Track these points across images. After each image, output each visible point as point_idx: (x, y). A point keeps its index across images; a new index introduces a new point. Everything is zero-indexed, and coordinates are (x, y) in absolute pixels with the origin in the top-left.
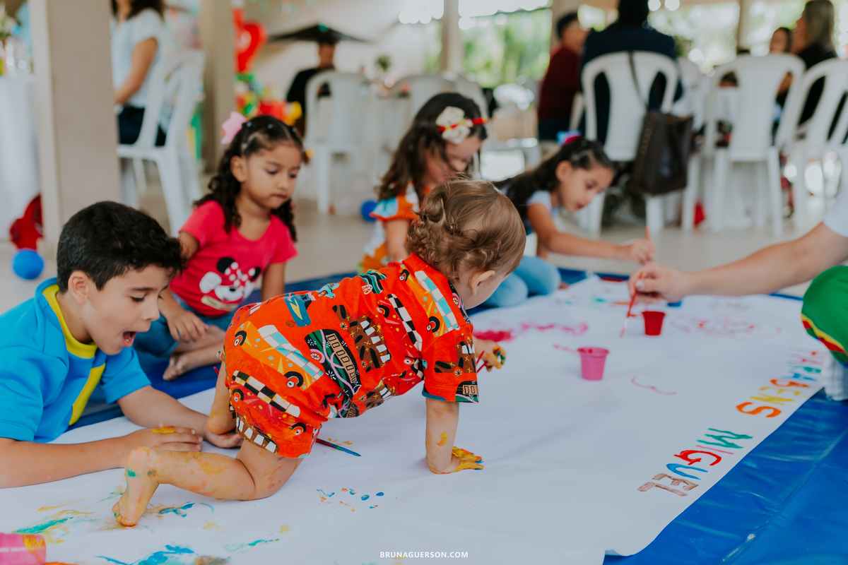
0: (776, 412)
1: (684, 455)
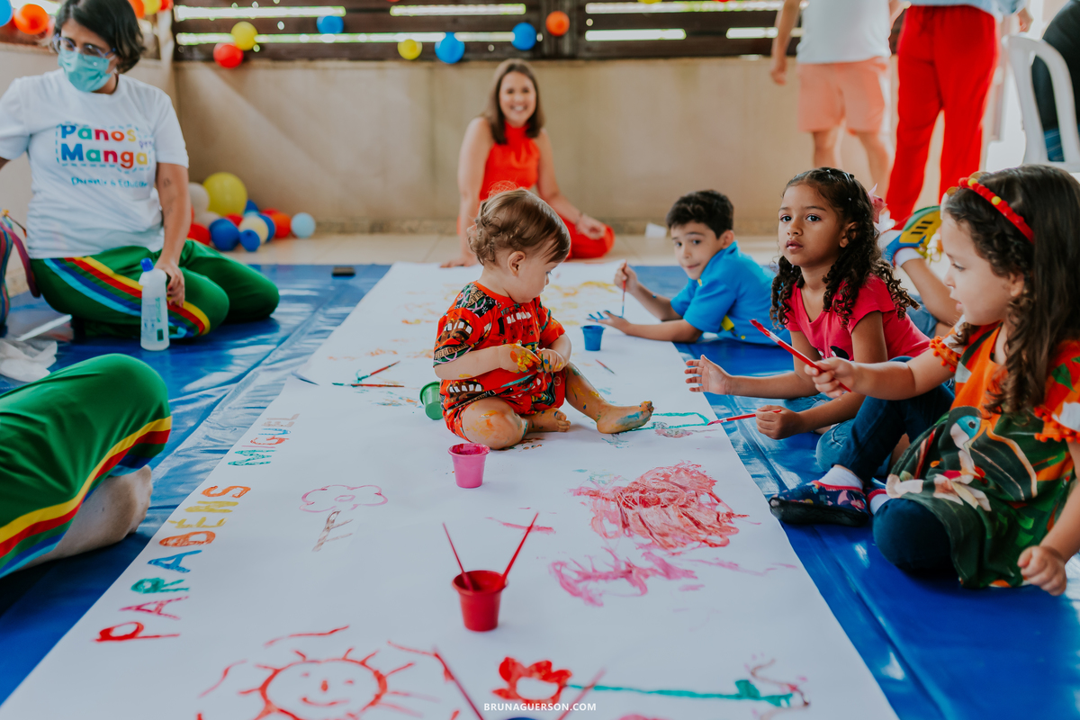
0: (207, 492)
1: (281, 441)
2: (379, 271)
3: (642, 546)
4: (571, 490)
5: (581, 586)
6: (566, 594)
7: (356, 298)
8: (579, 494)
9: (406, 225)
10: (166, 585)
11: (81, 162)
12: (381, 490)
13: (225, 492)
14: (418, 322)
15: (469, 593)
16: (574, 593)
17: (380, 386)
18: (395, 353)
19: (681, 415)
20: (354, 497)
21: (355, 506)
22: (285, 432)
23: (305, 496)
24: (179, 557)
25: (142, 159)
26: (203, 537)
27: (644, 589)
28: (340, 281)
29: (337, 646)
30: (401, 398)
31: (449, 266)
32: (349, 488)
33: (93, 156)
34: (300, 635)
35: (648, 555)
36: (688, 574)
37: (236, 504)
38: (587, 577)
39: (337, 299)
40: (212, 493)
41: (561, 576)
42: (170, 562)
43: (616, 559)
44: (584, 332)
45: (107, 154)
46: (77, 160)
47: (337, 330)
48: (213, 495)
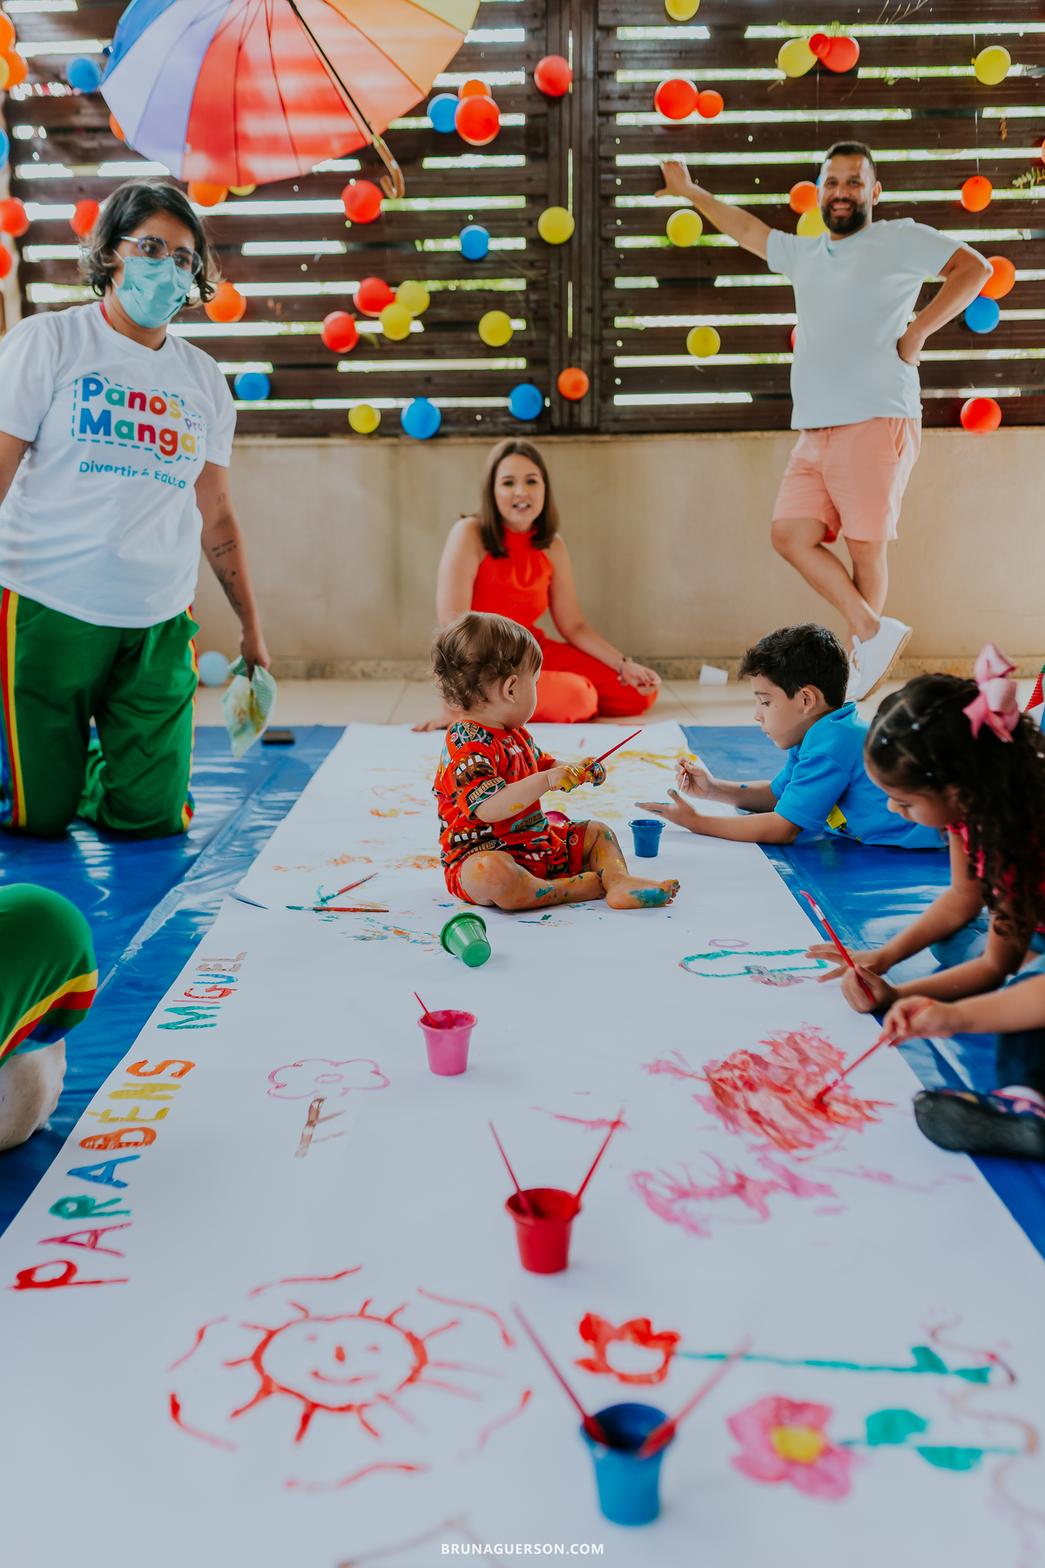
0: (135, 1069)
1: (225, 993)
2: (329, 736)
3: (754, 1148)
4: (645, 1066)
5: (677, 1207)
6: (657, 1220)
7: (300, 777)
8: (657, 1071)
9: (356, 669)
10: (99, 1206)
11: (108, 438)
12: (377, 1066)
13: (160, 1069)
14: (393, 813)
15: (529, 1221)
16: (668, 1216)
17: (355, 910)
18: (369, 861)
19: (786, 953)
20: (341, 1077)
21: (346, 1090)
22: (230, 980)
23: (272, 1076)
24: (111, 1165)
25: (189, 443)
26: (138, 1136)
27: (765, 1213)
28: (274, 751)
29: (347, 1297)
30: (386, 928)
31: (425, 729)
32: (332, 1063)
33: (125, 430)
34: (295, 1280)
35: (764, 1161)
36: (823, 1189)
37: (177, 1087)
38: (683, 1194)
39: (272, 780)
40: (141, 1070)
41: (648, 1195)
42: (99, 1172)
43: (721, 1167)
44: (634, 830)
45: (142, 428)
46: (101, 436)
47: (282, 825)
48: (145, 1074)
